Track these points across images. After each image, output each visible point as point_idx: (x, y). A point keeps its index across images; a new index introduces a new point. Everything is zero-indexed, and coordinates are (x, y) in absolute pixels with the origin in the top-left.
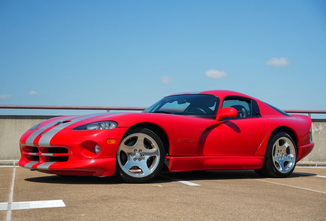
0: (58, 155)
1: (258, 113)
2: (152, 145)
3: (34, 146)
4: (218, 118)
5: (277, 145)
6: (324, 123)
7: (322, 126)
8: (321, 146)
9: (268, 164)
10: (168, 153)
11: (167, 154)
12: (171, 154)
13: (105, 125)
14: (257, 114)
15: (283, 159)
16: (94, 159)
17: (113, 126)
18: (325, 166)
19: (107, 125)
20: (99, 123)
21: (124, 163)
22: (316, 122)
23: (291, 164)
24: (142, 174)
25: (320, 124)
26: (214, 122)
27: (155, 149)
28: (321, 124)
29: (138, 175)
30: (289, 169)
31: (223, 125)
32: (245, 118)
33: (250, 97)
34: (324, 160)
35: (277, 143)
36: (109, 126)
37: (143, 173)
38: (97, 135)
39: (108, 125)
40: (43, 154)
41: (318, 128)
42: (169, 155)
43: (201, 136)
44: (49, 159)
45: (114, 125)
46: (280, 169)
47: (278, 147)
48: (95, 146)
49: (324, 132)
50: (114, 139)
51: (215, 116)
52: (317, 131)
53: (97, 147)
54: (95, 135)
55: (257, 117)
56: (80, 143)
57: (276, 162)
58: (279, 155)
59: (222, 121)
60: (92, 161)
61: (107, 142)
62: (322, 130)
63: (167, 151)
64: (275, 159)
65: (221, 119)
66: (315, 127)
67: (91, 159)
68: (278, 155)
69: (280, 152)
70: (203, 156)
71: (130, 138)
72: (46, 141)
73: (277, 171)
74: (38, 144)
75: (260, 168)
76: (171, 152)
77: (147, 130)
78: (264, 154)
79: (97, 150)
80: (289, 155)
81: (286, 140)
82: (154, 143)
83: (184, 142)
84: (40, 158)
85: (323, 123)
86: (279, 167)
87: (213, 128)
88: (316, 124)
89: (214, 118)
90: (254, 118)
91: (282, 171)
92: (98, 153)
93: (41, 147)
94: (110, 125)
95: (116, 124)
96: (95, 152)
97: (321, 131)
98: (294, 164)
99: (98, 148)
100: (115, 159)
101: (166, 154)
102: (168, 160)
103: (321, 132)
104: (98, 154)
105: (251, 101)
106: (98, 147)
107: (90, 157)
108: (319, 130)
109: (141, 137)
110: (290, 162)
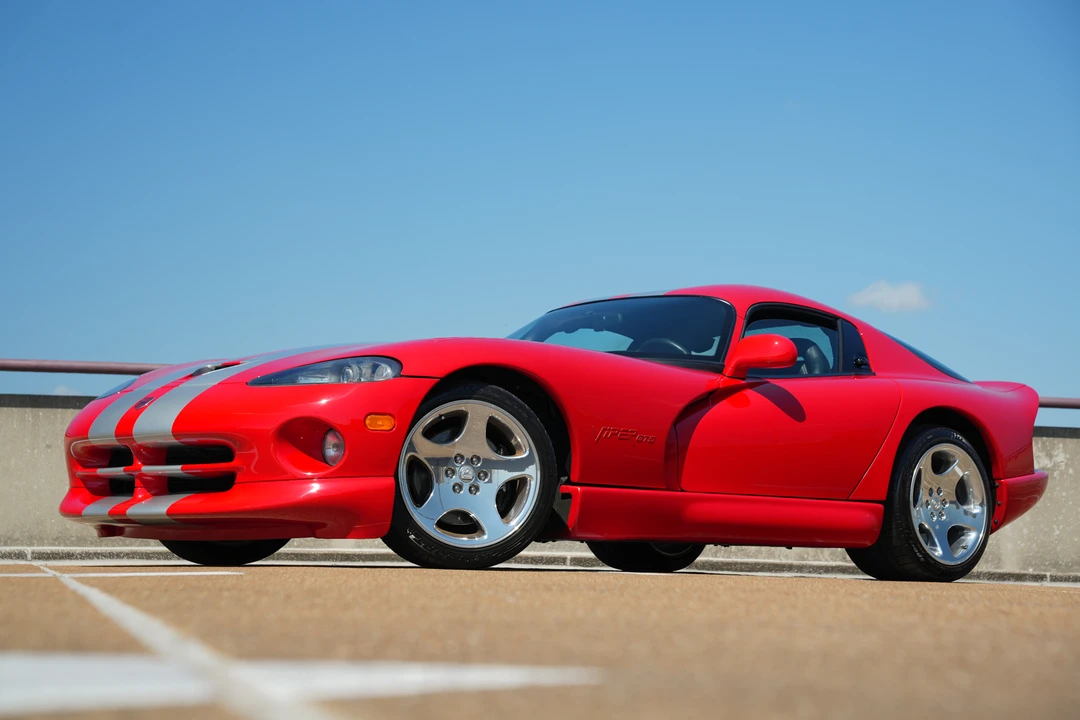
0: (197, 469)
1: (862, 364)
2: (513, 441)
3: (117, 443)
4: (729, 370)
5: (926, 469)
6: (1071, 443)
7: (1065, 452)
8: (1060, 518)
9: (894, 532)
10: (566, 473)
11: (564, 479)
12: (575, 478)
13: (360, 369)
14: (859, 366)
15: (944, 518)
16: (321, 479)
17: (387, 372)
18: (1076, 579)
19: (366, 369)
20: (339, 364)
21: (419, 500)
22: (1045, 438)
23: (972, 538)
24: (479, 537)
25: (1059, 443)
26: (718, 381)
27: (524, 456)
28: (1061, 445)
29: (465, 539)
30: (966, 554)
31: (749, 393)
32: (816, 376)
33: (835, 311)
34: (1072, 566)
35: (925, 463)
36: (374, 372)
37: (483, 533)
38: (328, 403)
39: (369, 371)
40: (146, 469)
41: (1050, 456)
42: (568, 482)
43: (675, 424)
44: (169, 485)
45: (389, 370)
46: (935, 550)
47: (929, 479)
48: (323, 439)
49: (1071, 471)
50: (390, 415)
51: (721, 363)
52: (1049, 466)
53: (330, 440)
54: (324, 402)
55: (858, 376)
56: (272, 426)
57: (922, 529)
58: (933, 505)
59: (744, 379)
60: (315, 488)
61: (367, 422)
62: (1066, 465)
63: (563, 470)
64: (919, 515)
65: (742, 371)
66: (1040, 454)
67: (310, 479)
68: (927, 503)
69: (935, 494)
70: (682, 491)
71: (441, 416)
72: (158, 423)
73: (926, 556)
74: (132, 435)
75: (869, 544)
76: (575, 471)
77: (499, 392)
78: (884, 497)
79: (331, 452)
80: (965, 507)
81: (954, 456)
82: (521, 436)
83: (620, 439)
84: (137, 482)
85: (1068, 440)
86: (934, 544)
87: (715, 402)
88: (1043, 443)
89: (719, 371)
90: (849, 376)
91: (942, 557)
92: (334, 459)
93: (140, 446)
94: (375, 368)
95: (397, 365)
96: (323, 458)
97: (1063, 467)
98: (981, 536)
99: (335, 446)
100: (391, 480)
101: (559, 479)
102: (566, 496)
103: (1061, 472)
104: (335, 466)
105: (839, 322)
106: (336, 441)
107: (309, 474)
108: (1056, 466)
109: (479, 412)
110: (969, 530)
